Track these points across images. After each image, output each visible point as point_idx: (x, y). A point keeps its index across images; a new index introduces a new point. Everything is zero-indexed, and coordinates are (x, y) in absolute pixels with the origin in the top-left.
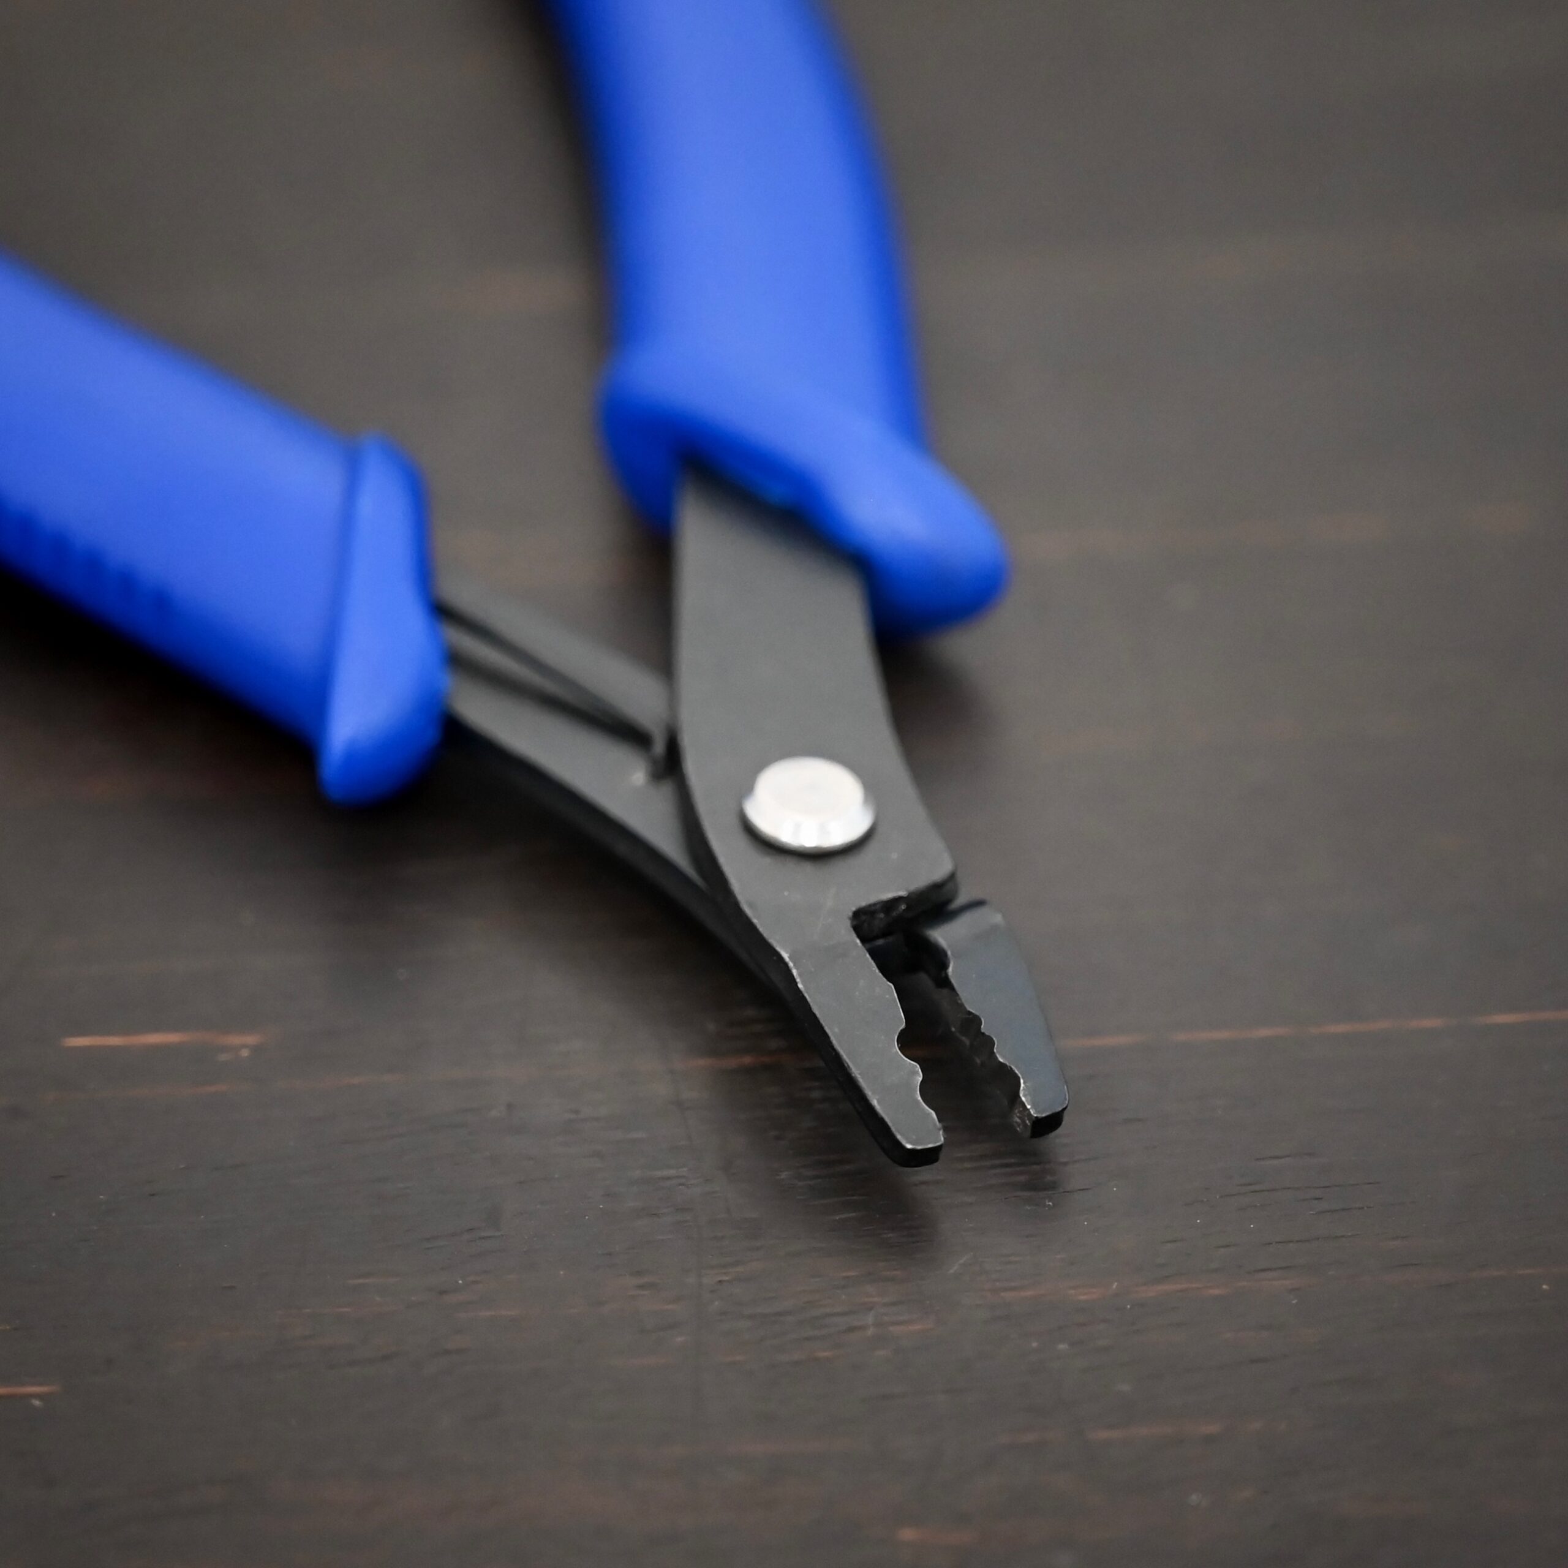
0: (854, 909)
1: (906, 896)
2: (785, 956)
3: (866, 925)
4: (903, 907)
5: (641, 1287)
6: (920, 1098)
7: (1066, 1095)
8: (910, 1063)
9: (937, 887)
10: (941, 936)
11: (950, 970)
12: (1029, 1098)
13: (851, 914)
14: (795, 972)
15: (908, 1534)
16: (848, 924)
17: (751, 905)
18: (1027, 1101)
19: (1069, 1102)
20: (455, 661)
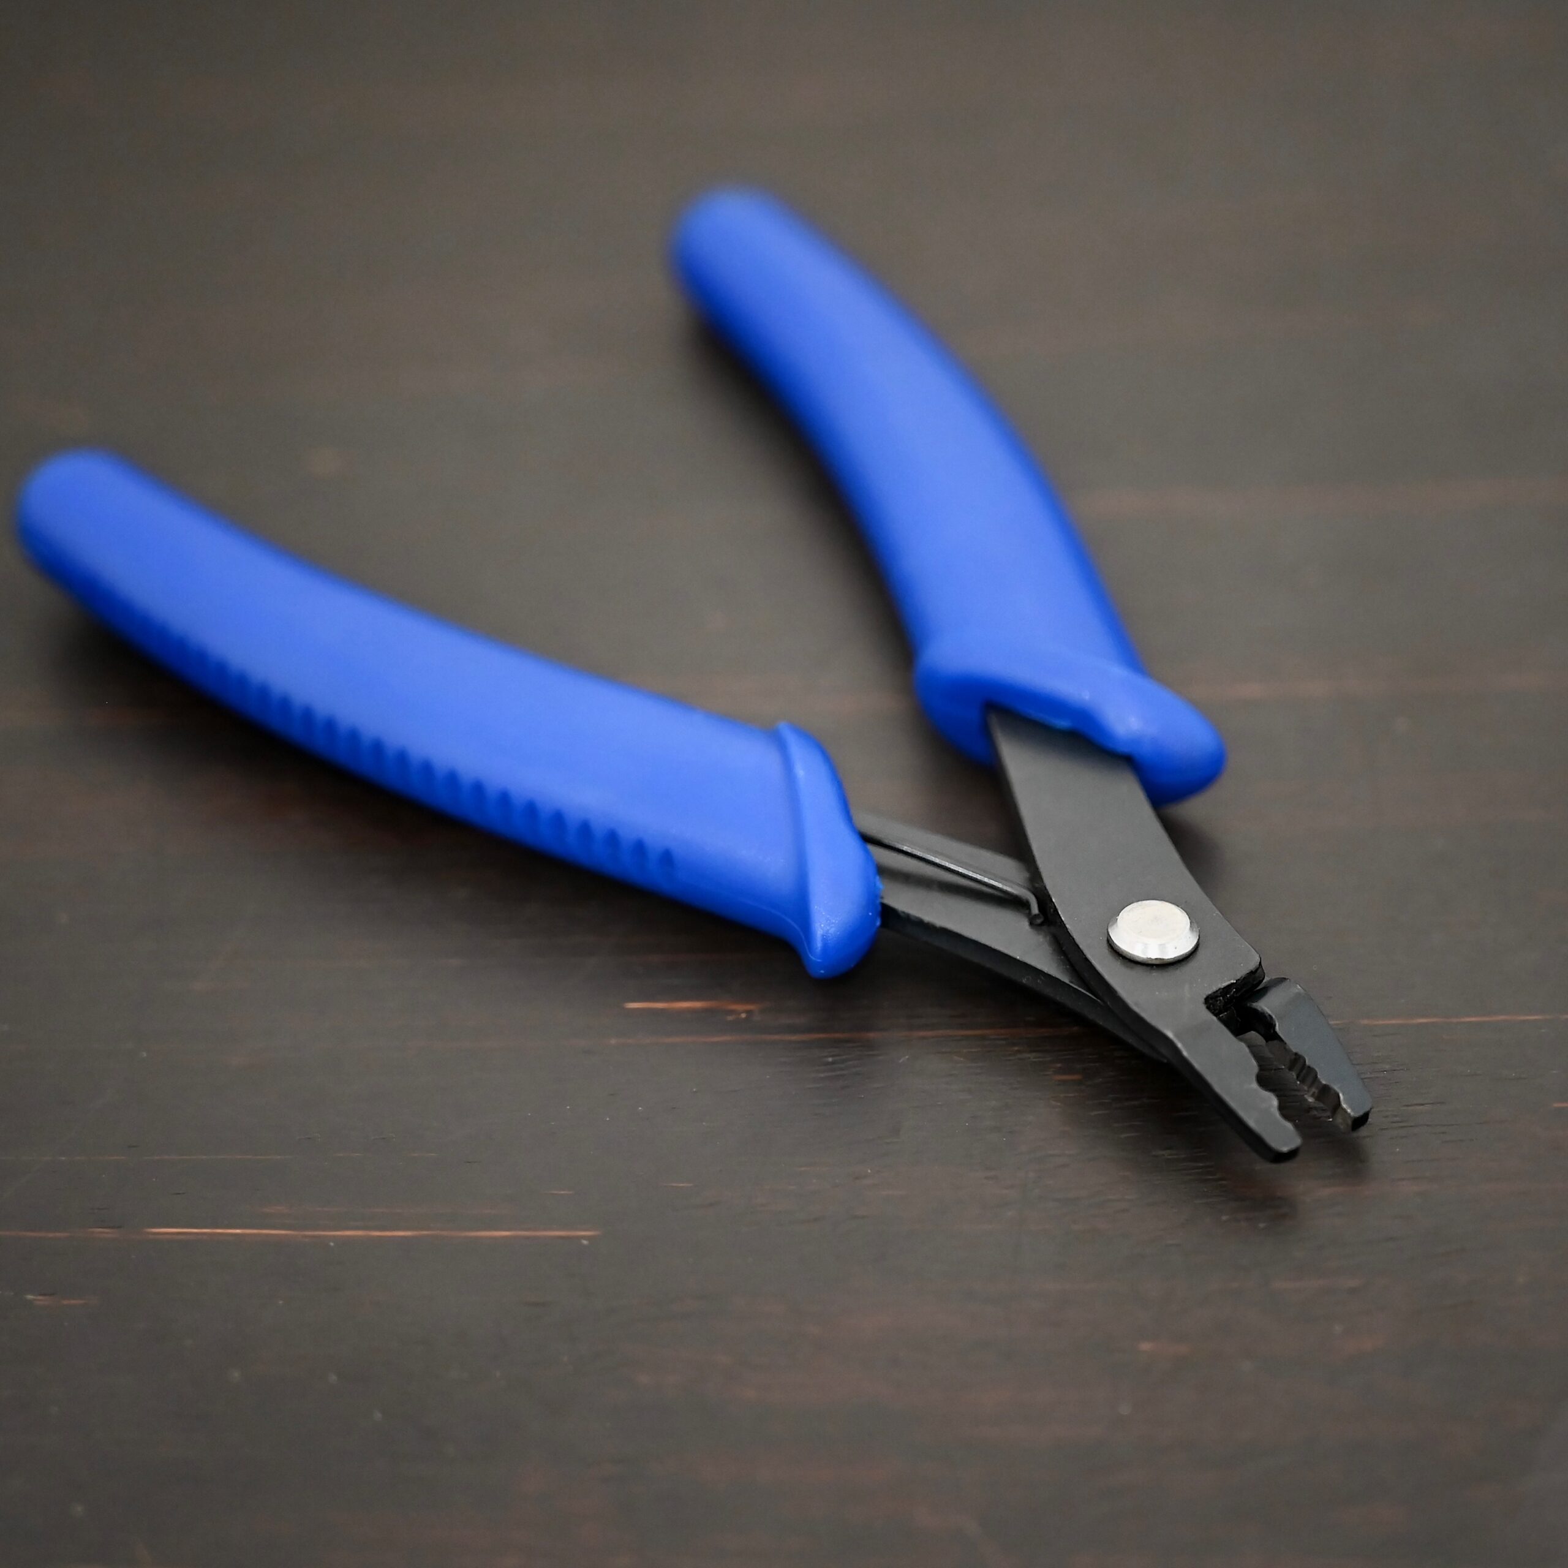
0: (1205, 997)
1: (1235, 982)
2: (1170, 1034)
3: (1215, 1005)
4: (1235, 990)
5: (987, 1178)
6: (1279, 1116)
7: (1368, 1100)
8: (1268, 1094)
9: (1252, 973)
10: (1266, 1005)
11: (1277, 1028)
12: (1347, 1105)
13: (1203, 1000)
14: (1179, 1045)
15: (1145, 1346)
16: (1204, 1007)
17: (1136, 1004)
18: (1346, 1107)
19: (1370, 1104)
20: (883, 871)
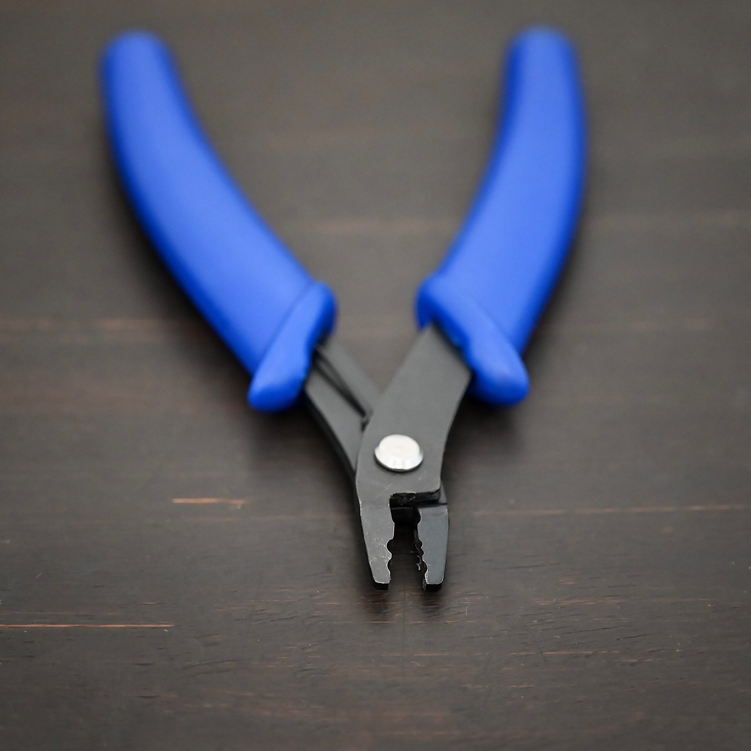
0: (394, 493)
1: (416, 494)
2: (361, 501)
3: (399, 500)
4: (414, 497)
6: (387, 566)
7: (442, 579)
8: (389, 552)
9: (431, 493)
11: (419, 524)
12: (428, 576)
13: (392, 495)
14: (361, 509)
16: (389, 498)
18: (426, 577)
19: (442, 582)
